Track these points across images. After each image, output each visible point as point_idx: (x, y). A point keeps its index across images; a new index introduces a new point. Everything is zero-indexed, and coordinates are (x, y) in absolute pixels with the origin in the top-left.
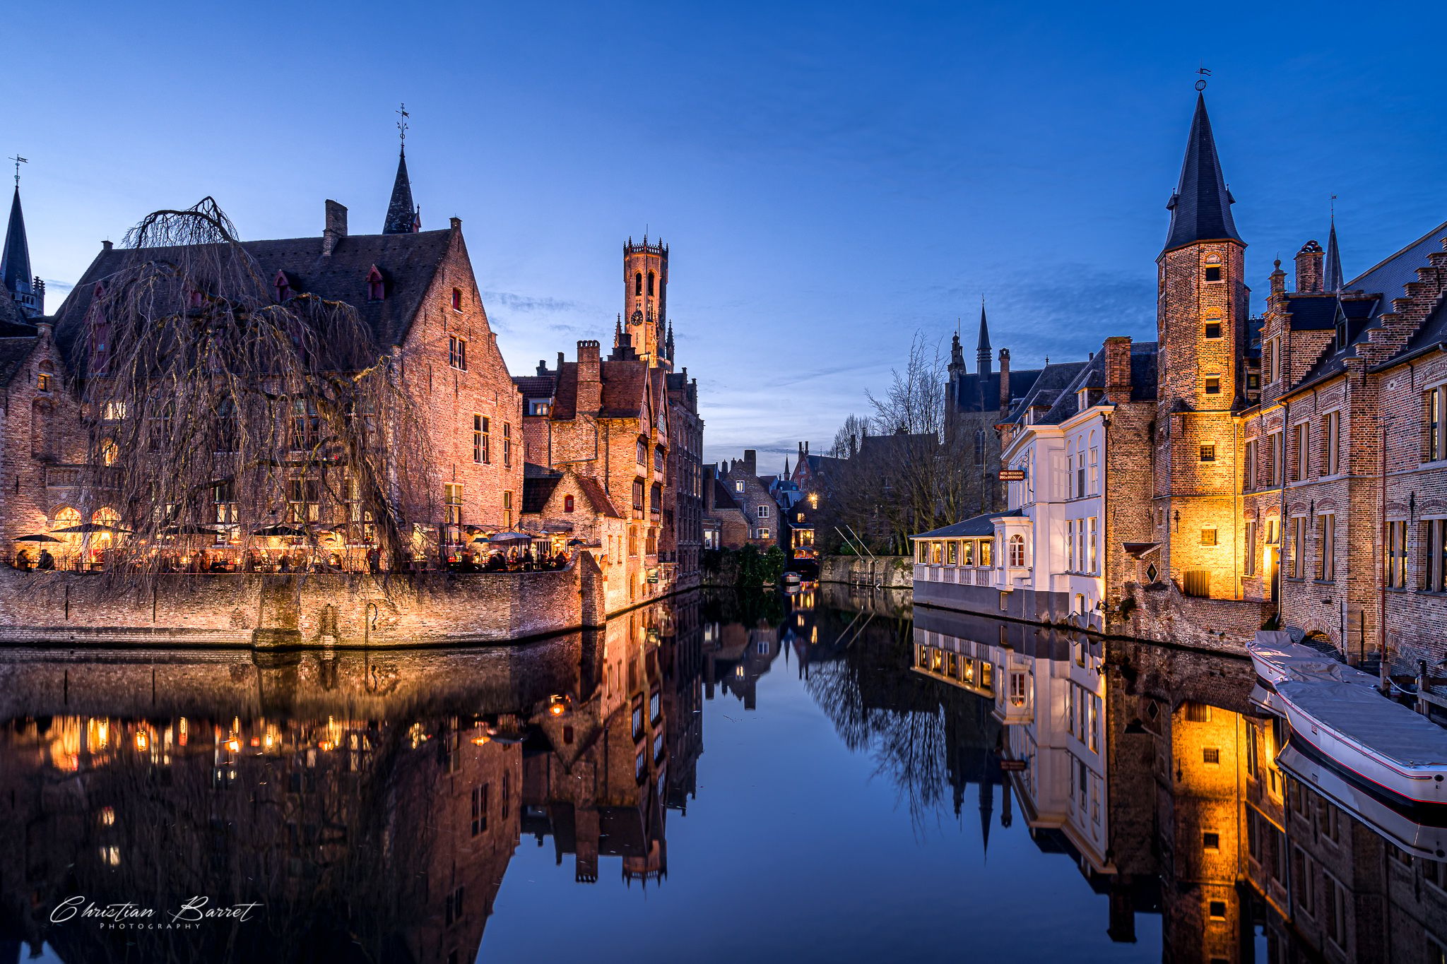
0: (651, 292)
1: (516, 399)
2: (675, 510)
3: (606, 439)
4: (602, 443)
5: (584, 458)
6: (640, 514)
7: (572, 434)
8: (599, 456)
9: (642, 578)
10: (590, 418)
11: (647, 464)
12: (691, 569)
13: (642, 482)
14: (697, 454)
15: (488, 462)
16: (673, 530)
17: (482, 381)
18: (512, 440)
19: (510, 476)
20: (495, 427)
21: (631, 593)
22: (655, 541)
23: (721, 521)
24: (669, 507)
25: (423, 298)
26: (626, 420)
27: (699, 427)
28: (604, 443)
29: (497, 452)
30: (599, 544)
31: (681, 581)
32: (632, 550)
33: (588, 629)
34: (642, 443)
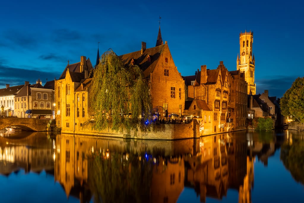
0: (247, 46)
1: (182, 82)
2: (235, 108)
3: (208, 90)
5: (202, 96)
6: (218, 110)
7: (199, 89)
8: (206, 95)
9: (219, 126)
10: (204, 85)
11: (220, 96)
12: (242, 125)
13: (219, 101)
14: (245, 92)
15: (175, 98)
16: (234, 114)
17: (173, 78)
18: (181, 92)
19: (181, 101)
20: (177, 89)
21: (215, 131)
22: (224, 117)
23: (254, 111)
24: (233, 108)
25: (158, 61)
26: (213, 85)
27: (246, 85)
28: (207, 91)
29: (177, 95)
30: (201, 118)
31: (237, 128)
32: (215, 119)
33: (195, 138)
34: (218, 91)
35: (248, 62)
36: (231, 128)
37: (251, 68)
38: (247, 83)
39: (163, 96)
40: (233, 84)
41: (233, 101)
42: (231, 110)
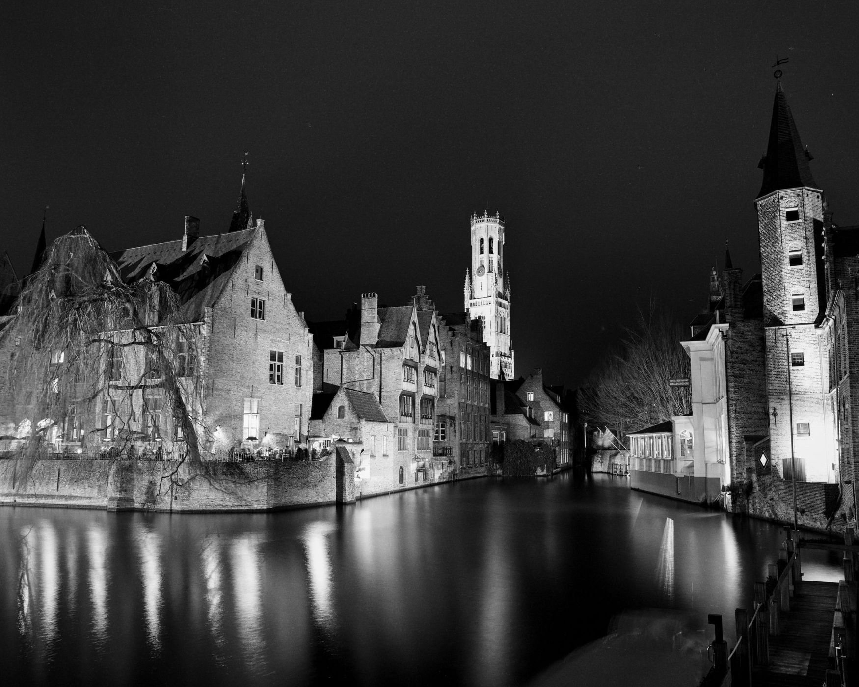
0: (491, 252)
1: (307, 338)
2: (457, 415)
3: (381, 364)
4: (377, 367)
5: (365, 379)
6: (409, 419)
7: (357, 361)
8: (375, 376)
9: (413, 467)
10: (369, 349)
11: (415, 382)
12: (477, 462)
13: (412, 395)
14: (484, 373)
15: (282, 384)
16: (455, 431)
17: (277, 326)
18: (302, 368)
19: (300, 393)
20: (288, 358)
21: (401, 480)
22: (427, 441)
23: (508, 424)
24: (452, 414)
25: (231, 274)
26: (394, 349)
27: (485, 351)
28: (378, 367)
29: (289, 375)
30: (360, 443)
31: (464, 471)
32: (402, 446)
33: (340, 504)
34: (410, 366)
35: (493, 293)
36: (445, 471)
37: (499, 308)
38: (489, 347)
39: (244, 377)
40: (452, 350)
41: (453, 397)
42: (448, 420)
